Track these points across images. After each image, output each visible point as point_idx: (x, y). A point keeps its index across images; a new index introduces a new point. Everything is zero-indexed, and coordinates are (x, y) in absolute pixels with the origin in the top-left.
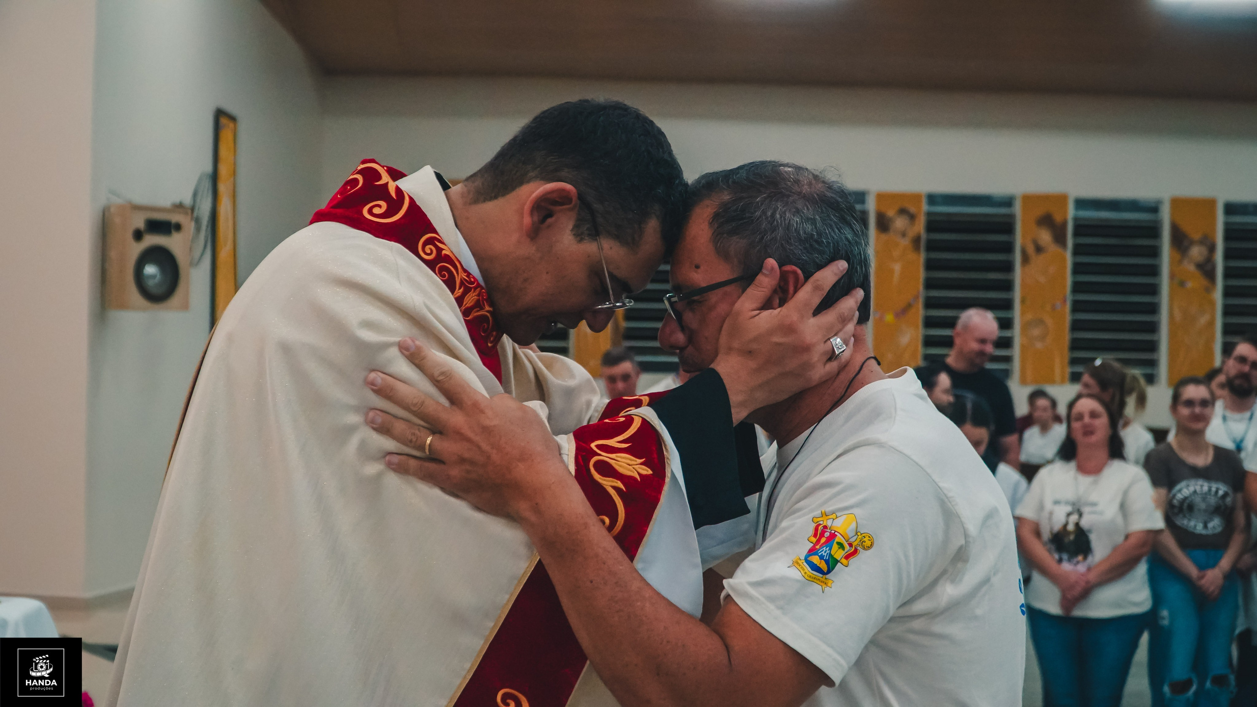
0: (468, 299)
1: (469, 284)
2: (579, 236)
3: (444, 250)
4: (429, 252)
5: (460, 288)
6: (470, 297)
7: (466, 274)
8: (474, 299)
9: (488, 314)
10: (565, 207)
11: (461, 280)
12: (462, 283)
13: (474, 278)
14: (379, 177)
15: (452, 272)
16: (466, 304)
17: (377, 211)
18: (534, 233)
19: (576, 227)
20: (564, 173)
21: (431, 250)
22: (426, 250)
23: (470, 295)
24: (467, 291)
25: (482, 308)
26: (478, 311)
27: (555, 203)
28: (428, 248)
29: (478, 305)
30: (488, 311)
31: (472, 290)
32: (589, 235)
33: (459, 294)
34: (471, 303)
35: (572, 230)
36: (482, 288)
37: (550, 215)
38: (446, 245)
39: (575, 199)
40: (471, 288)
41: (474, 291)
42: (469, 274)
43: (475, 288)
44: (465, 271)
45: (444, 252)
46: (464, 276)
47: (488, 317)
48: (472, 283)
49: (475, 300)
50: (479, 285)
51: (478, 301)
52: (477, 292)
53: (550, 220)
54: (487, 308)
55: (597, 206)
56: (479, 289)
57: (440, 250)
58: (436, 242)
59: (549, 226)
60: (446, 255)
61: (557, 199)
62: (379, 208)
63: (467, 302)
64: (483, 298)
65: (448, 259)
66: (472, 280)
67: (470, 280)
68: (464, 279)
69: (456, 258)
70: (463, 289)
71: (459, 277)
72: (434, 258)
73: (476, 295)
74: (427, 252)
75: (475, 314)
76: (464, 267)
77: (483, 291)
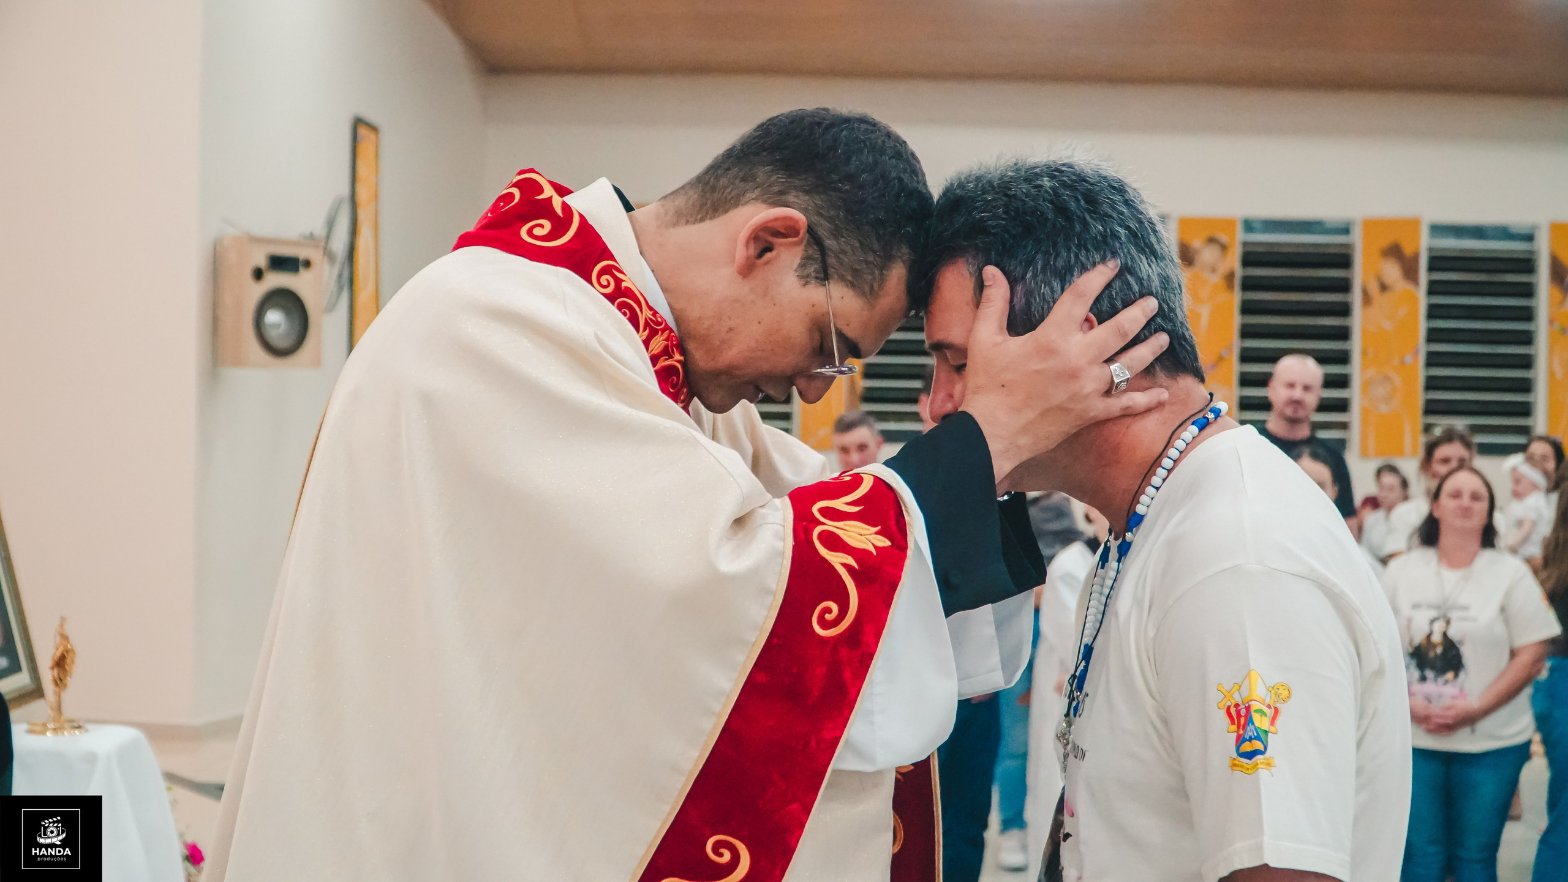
0: (655, 343)
1: (655, 325)
2: (805, 279)
3: (624, 281)
4: (605, 283)
5: (644, 330)
7: (651, 312)
8: (663, 343)
9: (679, 366)
10: (790, 240)
11: (646, 319)
12: (647, 324)
13: (661, 317)
14: (541, 190)
15: (634, 309)
17: (537, 232)
18: (747, 270)
19: (802, 266)
20: (791, 198)
21: (608, 281)
22: (601, 281)
24: (653, 333)
25: (671, 357)
26: (666, 359)
27: (777, 234)
28: (604, 279)
29: (666, 352)
30: (678, 361)
31: (660, 333)
32: (817, 278)
33: (645, 334)
34: (657, 349)
35: (796, 270)
36: (672, 331)
37: (768, 249)
38: (625, 275)
39: (803, 231)
40: (658, 330)
41: (662, 334)
42: (655, 313)
43: (663, 331)
44: (651, 308)
45: (624, 284)
46: (649, 314)
47: (678, 369)
48: (659, 324)
49: (663, 345)
50: (667, 328)
51: (666, 347)
52: (666, 336)
53: (768, 255)
54: (678, 357)
55: (830, 243)
56: (667, 332)
57: (618, 282)
58: (614, 271)
59: (767, 263)
60: (628, 289)
61: (780, 230)
62: (540, 228)
63: (652, 349)
64: (672, 343)
65: (629, 293)
66: (659, 320)
67: (657, 320)
68: (650, 319)
69: (640, 292)
70: (650, 330)
71: (644, 315)
72: (613, 291)
73: (664, 340)
74: (603, 283)
75: (663, 363)
76: (650, 304)
77: (673, 334)
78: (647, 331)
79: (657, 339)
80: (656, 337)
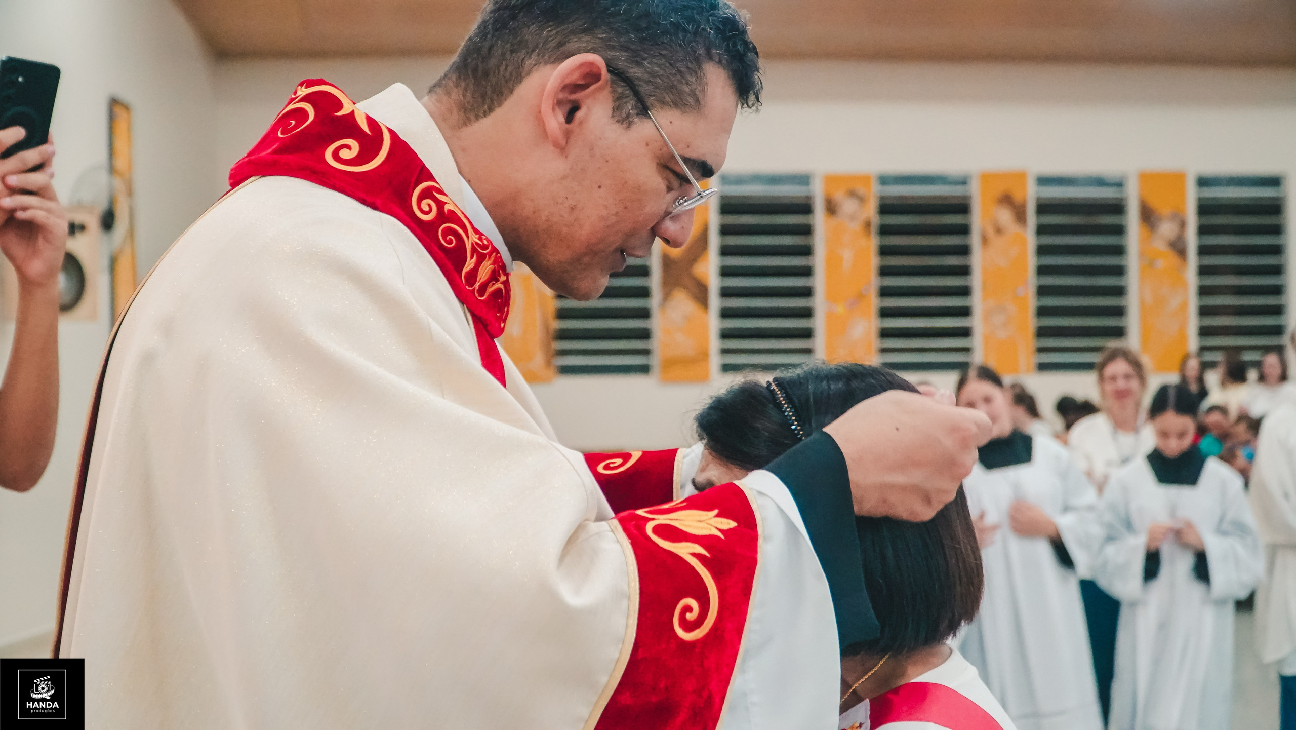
0: (484, 269)
1: (484, 251)
3: (446, 203)
4: (426, 209)
5: (472, 258)
6: (485, 268)
7: (477, 236)
8: (490, 268)
9: (502, 287)
10: (594, 87)
11: (472, 244)
12: (474, 250)
13: (487, 239)
14: (339, 105)
15: (460, 235)
16: (481, 278)
17: (345, 154)
19: (615, 108)
21: (429, 205)
22: (422, 208)
23: (483, 267)
24: (481, 259)
25: (500, 281)
26: (493, 284)
27: (577, 88)
28: (424, 204)
29: (494, 277)
30: (501, 284)
31: (487, 256)
33: (472, 266)
34: (486, 275)
35: (612, 117)
36: (498, 252)
37: (576, 107)
39: (604, 72)
40: (485, 254)
41: (489, 259)
42: (480, 236)
43: (490, 254)
44: (476, 231)
45: (447, 207)
46: (474, 238)
47: (502, 291)
48: (486, 247)
49: (490, 271)
50: (495, 250)
51: (494, 270)
52: (492, 259)
53: (579, 114)
54: (503, 279)
56: (494, 254)
57: (440, 205)
58: (435, 193)
59: (580, 123)
60: (451, 212)
61: (578, 82)
62: (348, 151)
63: (481, 275)
64: (498, 266)
65: (453, 217)
66: (485, 242)
67: (484, 244)
68: (477, 243)
69: (463, 213)
70: (477, 256)
71: (471, 240)
72: (436, 218)
73: (491, 265)
74: (424, 209)
75: (491, 289)
76: (476, 226)
77: (499, 255)
78: (475, 257)
79: (485, 264)
80: (484, 263)
